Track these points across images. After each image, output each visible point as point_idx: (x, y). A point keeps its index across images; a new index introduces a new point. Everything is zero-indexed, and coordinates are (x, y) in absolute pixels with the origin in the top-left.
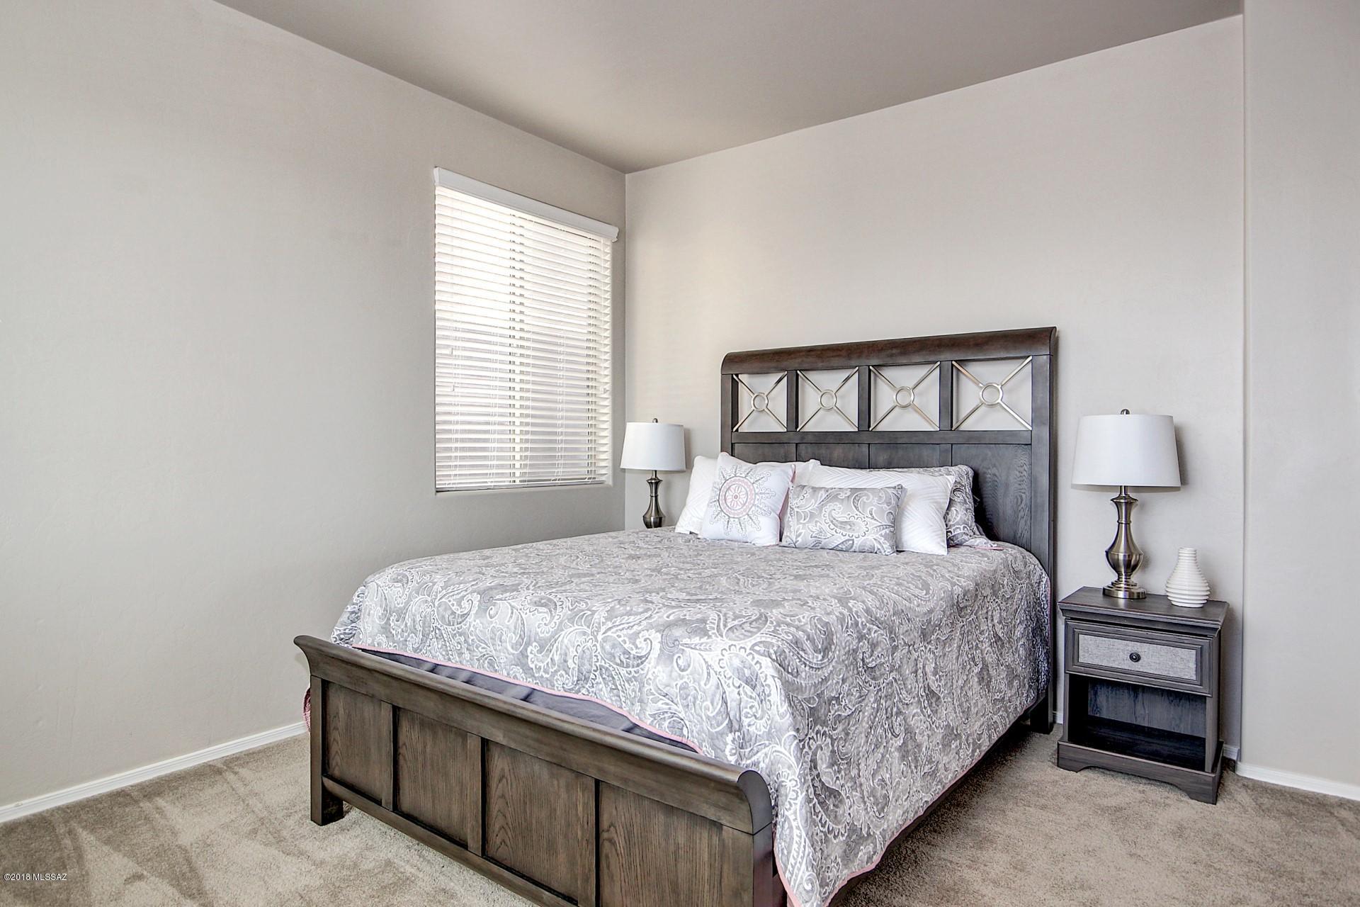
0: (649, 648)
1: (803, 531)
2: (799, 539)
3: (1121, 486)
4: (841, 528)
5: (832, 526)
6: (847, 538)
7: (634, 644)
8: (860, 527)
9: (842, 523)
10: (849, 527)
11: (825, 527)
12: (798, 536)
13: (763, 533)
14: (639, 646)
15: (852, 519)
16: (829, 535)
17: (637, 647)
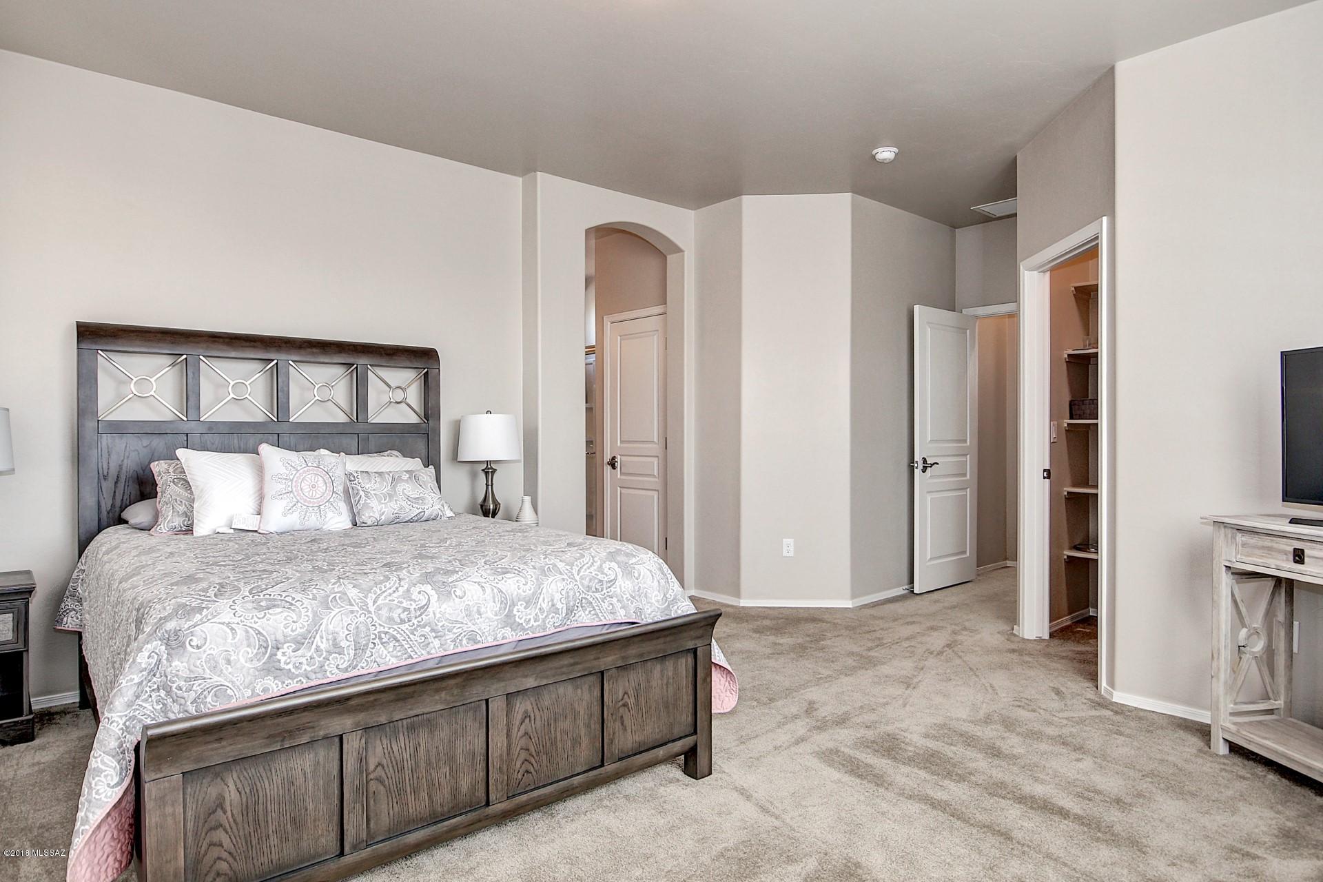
0: (427, 597)
1: (386, 510)
2: (383, 517)
3: (487, 461)
4: (415, 503)
5: (409, 503)
6: (421, 510)
7: (411, 600)
8: (429, 501)
9: (415, 499)
10: (421, 502)
11: (404, 504)
12: (381, 515)
13: (338, 521)
14: (417, 600)
15: (421, 495)
16: (408, 510)
17: (415, 601)
